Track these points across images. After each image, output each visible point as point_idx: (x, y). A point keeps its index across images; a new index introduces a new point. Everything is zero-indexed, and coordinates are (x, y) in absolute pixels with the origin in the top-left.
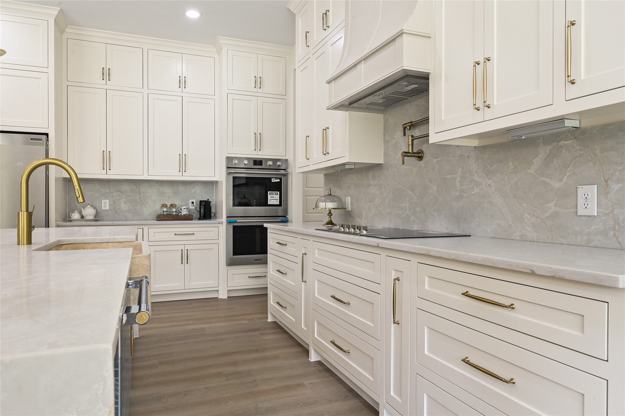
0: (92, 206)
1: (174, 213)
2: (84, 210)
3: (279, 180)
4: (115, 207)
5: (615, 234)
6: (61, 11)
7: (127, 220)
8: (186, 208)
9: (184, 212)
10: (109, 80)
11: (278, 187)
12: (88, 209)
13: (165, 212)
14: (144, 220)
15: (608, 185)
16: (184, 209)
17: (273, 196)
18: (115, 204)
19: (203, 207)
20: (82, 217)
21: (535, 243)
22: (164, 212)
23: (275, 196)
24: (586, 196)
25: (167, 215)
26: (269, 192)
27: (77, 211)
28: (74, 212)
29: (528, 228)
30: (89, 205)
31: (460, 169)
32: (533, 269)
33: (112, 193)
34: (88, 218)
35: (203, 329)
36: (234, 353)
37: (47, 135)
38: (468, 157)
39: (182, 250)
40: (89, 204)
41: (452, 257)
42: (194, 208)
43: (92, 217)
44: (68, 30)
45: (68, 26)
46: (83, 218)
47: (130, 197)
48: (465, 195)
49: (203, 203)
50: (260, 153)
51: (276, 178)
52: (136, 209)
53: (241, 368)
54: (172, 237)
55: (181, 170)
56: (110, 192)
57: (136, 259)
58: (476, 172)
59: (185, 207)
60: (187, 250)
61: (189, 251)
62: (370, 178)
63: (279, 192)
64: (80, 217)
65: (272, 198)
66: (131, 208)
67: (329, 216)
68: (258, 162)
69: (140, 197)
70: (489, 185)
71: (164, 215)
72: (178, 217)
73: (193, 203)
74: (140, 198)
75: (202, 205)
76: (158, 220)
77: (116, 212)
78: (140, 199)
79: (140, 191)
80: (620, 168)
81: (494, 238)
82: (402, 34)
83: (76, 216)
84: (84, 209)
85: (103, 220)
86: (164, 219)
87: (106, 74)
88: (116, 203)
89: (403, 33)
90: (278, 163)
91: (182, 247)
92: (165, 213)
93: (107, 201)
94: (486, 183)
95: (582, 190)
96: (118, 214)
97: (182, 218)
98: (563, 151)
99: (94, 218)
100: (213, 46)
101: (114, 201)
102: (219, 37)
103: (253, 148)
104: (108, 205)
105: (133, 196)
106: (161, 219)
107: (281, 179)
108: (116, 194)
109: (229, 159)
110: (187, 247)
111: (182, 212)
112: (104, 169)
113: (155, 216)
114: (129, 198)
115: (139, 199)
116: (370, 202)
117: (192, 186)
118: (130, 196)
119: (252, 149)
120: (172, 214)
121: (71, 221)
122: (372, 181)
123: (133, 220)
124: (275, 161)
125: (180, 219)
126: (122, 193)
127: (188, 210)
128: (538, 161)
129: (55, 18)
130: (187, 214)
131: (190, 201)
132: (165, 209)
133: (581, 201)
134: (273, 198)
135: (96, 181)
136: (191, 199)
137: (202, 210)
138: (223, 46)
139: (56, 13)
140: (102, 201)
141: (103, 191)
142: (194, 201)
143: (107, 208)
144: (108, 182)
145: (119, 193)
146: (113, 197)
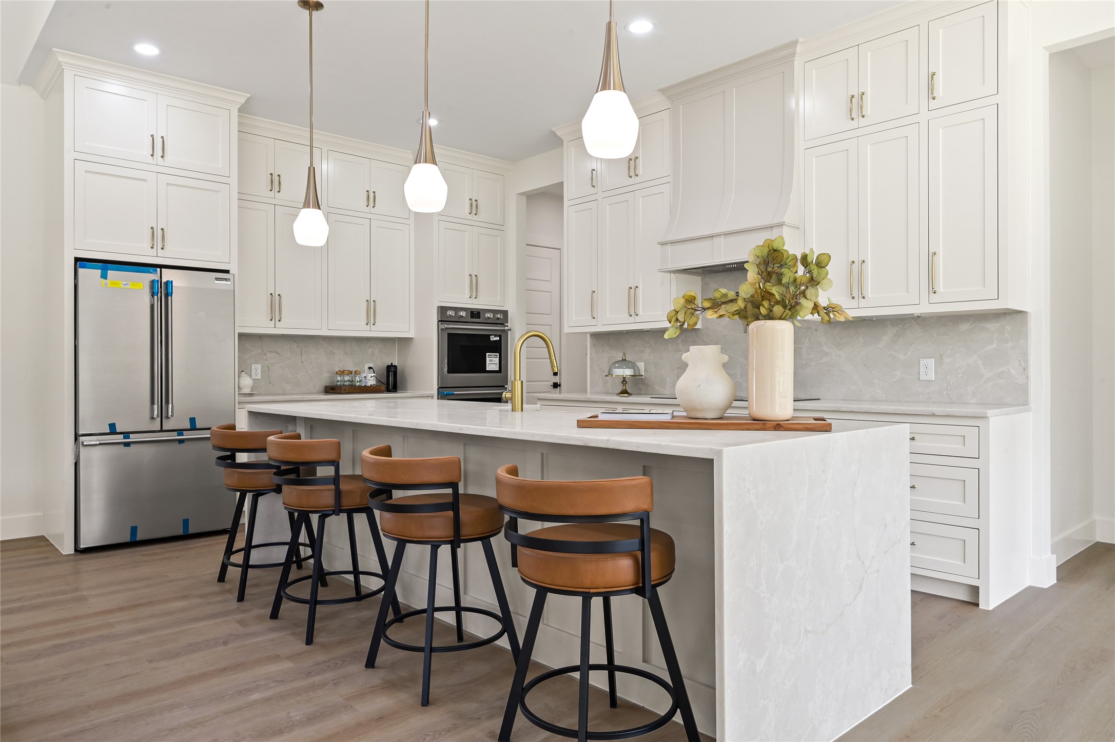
1: (359, 384)
3: (498, 338)
4: (269, 376)
5: (947, 393)
6: (250, 98)
7: (285, 394)
9: (370, 382)
10: (279, 192)
11: (498, 348)
12: (243, 378)
14: (307, 393)
15: (942, 359)
17: (491, 359)
18: (268, 370)
19: (391, 374)
21: (884, 402)
23: (494, 359)
24: (927, 366)
26: (487, 354)
29: (878, 391)
30: (243, 373)
31: (807, 340)
32: (933, 412)
33: (265, 355)
34: (245, 390)
37: (228, 273)
38: (816, 330)
40: (243, 371)
41: (864, 410)
47: (290, 361)
48: (813, 363)
49: (393, 369)
50: (475, 301)
51: (495, 336)
52: (296, 377)
55: (369, 323)
56: (263, 353)
58: (825, 344)
62: (679, 343)
63: (498, 354)
65: (490, 363)
66: (291, 376)
67: (623, 384)
68: (475, 314)
69: (303, 360)
70: (840, 356)
73: (370, 368)
74: (302, 362)
75: (391, 371)
76: (327, 394)
77: (270, 383)
79: (301, 352)
80: (950, 347)
81: (844, 400)
82: (782, 225)
85: (256, 394)
86: (350, 391)
87: (275, 183)
88: (270, 369)
89: (784, 224)
90: (499, 316)
92: (347, 383)
94: (836, 354)
95: (923, 362)
96: (273, 385)
98: (908, 333)
99: (251, 391)
101: (268, 366)
103: (467, 295)
104: (259, 371)
105: (294, 359)
107: (500, 336)
108: (270, 355)
109: (443, 310)
111: (366, 382)
112: (271, 320)
113: (322, 388)
114: (288, 362)
116: (680, 368)
117: (368, 345)
118: (288, 359)
122: (683, 346)
123: (292, 394)
124: (495, 312)
126: (279, 354)
128: (886, 339)
129: (239, 107)
130: (376, 384)
131: (366, 365)
133: (922, 370)
134: (492, 362)
135: (243, 337)
136: (368, 363)
137: (391, 379)
139: (243, 101)
140: (252, 366)
141: (253, 351)
142: (371, 365)
143: (259, 377)
144: (260, 338)
145: (274, 355)
146: (266, 360)
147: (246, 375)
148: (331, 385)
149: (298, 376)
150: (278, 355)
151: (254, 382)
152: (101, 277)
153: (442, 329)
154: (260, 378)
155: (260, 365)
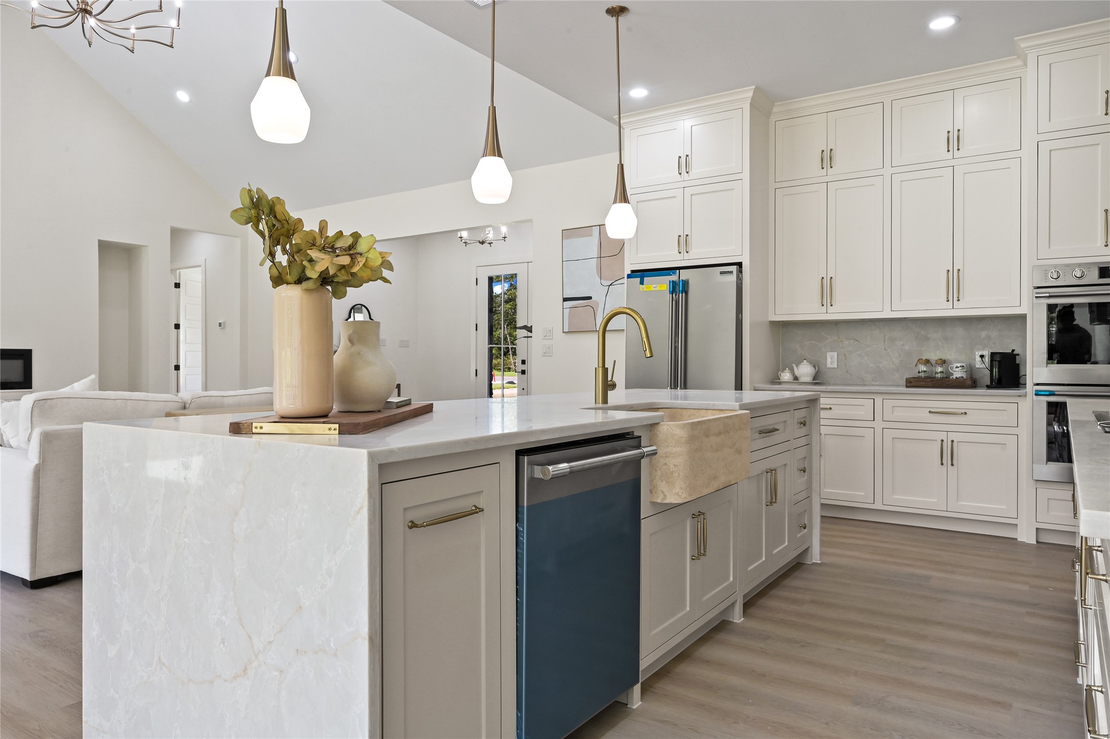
0: (811, 362)
1: (939, 375)
2: (798, 369)
4: (846, 365)
6: (757, 90)
7: (864, 385)
8: (961, 366)
9: (958, 374)
10: (831, 167)
12: (803, 366)
13: (923, 373)
16: (957, 367)
18: (846, 359)
19: (996, 364)
20: (796, 378)
22: (919, 372)
25: (926, 378)
27: (789, 369)
28: (785, 371)
30: (805, 361)
33: (842, 342)
34: (802, 379)
35: (928, 578)
36: (940, 623)
37: (740, 265)
39: (942, 441)
40: (804, 359)
42: (983, 366)
43: (809, 379)
44: (775, 110)
45: (776, 104)
46: (798, 380)
47: (870, 348)
49: (998, 358)
52: (878, 366)
53: (922, 646)
54: (925, 416)
55: (950, 298)
56: (839, 340)
57: (664, 427)
59: (959, 365)
60: (952, 441)
61: (955, 444)
64: (792, 379)
66: (871, 365)
69: (886, 347)
71: (919, 378)
72: (945, 382)
73: (982, 356)
74: (885, 349)
75: (996, 361)
76: (907, 387)
77: (847, 371)
78: (886, 350)
79: (885, 338)
83: (786, 376)
84: (797, 367)
85: (829, 384)
86: (918, 384)
87: (827, 159)
88: (848, 357)
91: (943, 436)
92: (922, 375)
96: (850, 374)
97: (952, 383)
99: (813, 380)
100: (1016, 57)
101: (845, 355)
102: (1016, 38)
103: (1101, 242)
104: (829, 360)
105: (875, 346)
106: (911, 385)
108: (846, 342)
110: (952, 436)
111: (955, 373)
112: (823, 305)
114: (867, 350)
117: (981, 326)
118: (868, 346)
119: (1099, 245)
120: (935, 377)
121: (780, 383)
123: (873, 385)
125: (947, 385)
126: (857, 340)
127: (964, 370)
129: (750, 101)
130: (963, 377)
131: (978, 354)
132: (923, 368)
135: (818, 325)
136: (979, 350)
137: (995, 370)
138: (1027, 52)
139: (751, 94)
140: (828, 354)
141: (828, 338)
142: (985, 353)
144: (836, 324)
145: (851, 342)
146: (843, 347)
149: (881, 366)
150: (856, 343)
152: (640, 284)
154: (836, 367)
155: (836, 353)
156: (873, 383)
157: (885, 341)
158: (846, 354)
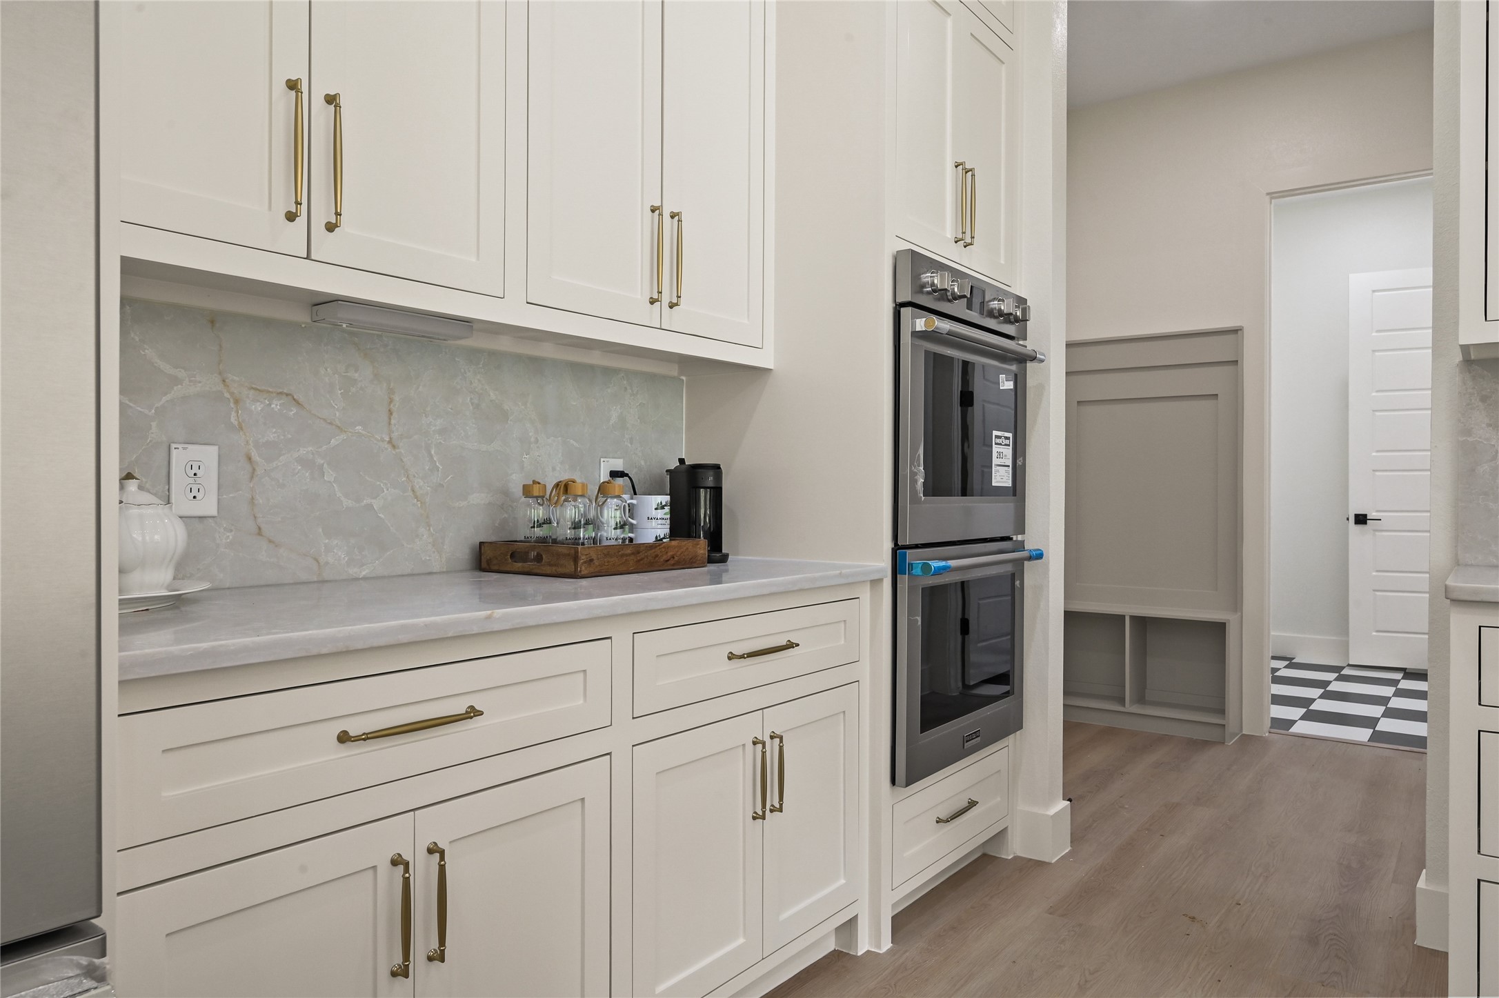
4: (254, 503)
18: (252, 478)
33: (237, 402)
40: (130, 478)
47: (343, 436)
50: (965, 255)
52: (370, 507)
56: (227, 395)
66: (347, 503)
69: (395, 435)
74: (390, 442)
77: (260, 532)
78: (394, 447)
79: (391, 401)
88: (259, 471)
93: (208, 456)
96: (270, 541)
101: (249, 459)
104: (208, 480)
105: (359, 428)
107: (1016, 379)
108: (259, 407)
114: (333, 442)
115: (389, 447)
117: (609, 391)
118: (338, 427)
126: (295, 402)
131: (606, 466)
134: (1000, 461)
136: (606, 456)
140: (174, 453)
141: (176, 381)
142: (618, 465)
143: (208, 505)
144: (212, 322)
145: (276, 405)
146: (241, 428)
147: (146, 497)
148: (493, 539)
149: (377, 504)
150: (296, 410)
151: (186, 525)
153: (916, 334)
154: (214, 512)
155: (213, 450)
156: (353, 571)
157: (390, 412)
158: (256, 457)
